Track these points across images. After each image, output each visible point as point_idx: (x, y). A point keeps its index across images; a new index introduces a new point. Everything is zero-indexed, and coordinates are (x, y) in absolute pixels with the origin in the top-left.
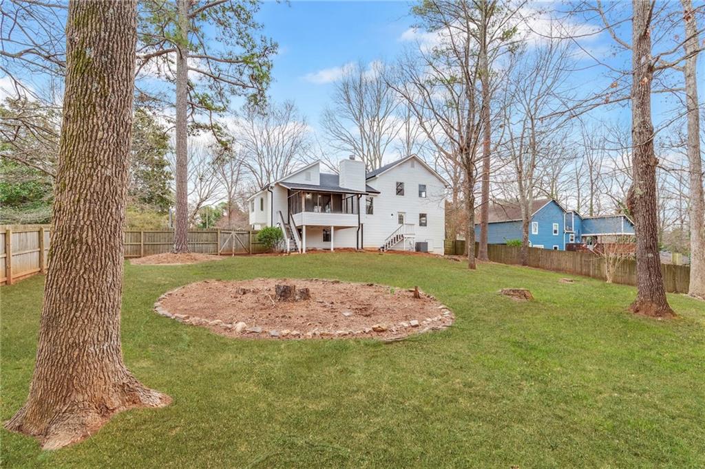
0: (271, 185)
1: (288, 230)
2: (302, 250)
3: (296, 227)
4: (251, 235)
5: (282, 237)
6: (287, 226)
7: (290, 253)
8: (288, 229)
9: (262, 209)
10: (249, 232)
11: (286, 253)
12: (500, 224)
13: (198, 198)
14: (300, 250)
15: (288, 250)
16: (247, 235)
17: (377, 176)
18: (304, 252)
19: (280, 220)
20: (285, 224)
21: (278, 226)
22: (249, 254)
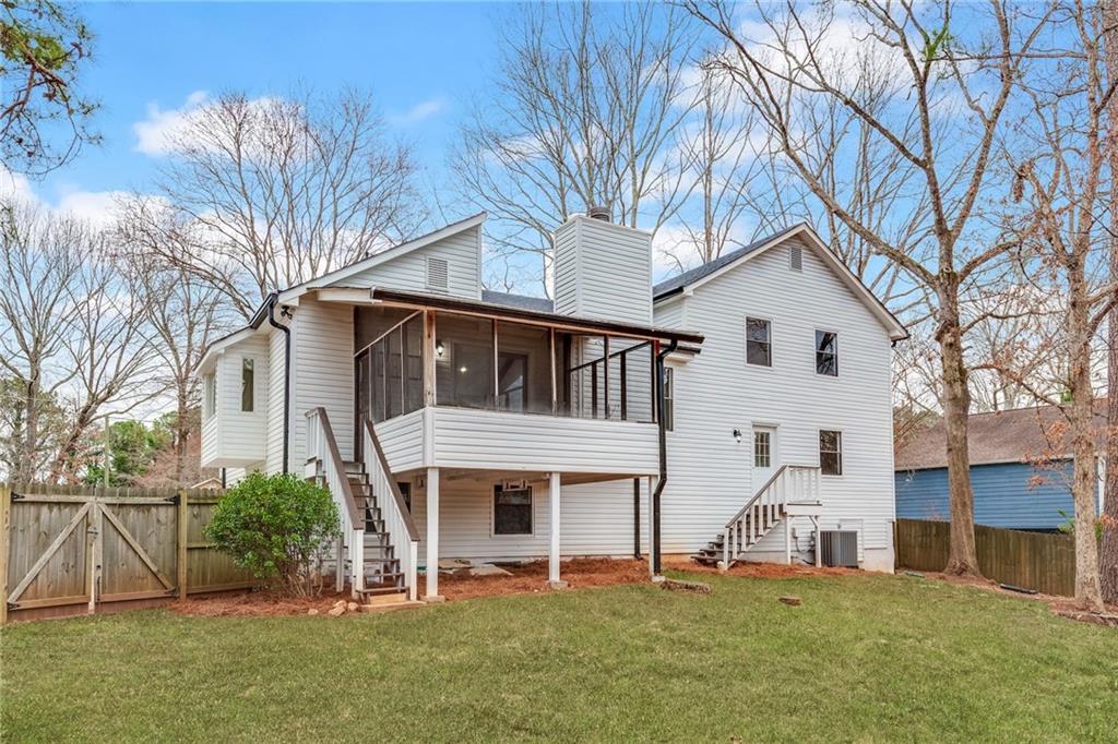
0: (282, 299)
1: (359, 490)
2: (422, 580)
3: (392, 477)
4: (186, 512)
5: (331, 524)
6: (352, 474)
7: (363, 599)
8: (354, 484)
9: (248, 404)
10: (176, 501)
11: (346, 593)
12: (1008, 470)
13: (85, 392)
14: (411, 582)
15: (358, 585)
16: (165, 514)
17: (688, 291)
18: (432, 590)
19: (320, 448)
20: (341, 465)
21: (311, 470)
22: (173, 596)
